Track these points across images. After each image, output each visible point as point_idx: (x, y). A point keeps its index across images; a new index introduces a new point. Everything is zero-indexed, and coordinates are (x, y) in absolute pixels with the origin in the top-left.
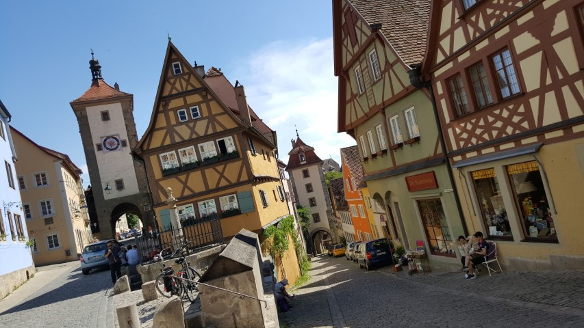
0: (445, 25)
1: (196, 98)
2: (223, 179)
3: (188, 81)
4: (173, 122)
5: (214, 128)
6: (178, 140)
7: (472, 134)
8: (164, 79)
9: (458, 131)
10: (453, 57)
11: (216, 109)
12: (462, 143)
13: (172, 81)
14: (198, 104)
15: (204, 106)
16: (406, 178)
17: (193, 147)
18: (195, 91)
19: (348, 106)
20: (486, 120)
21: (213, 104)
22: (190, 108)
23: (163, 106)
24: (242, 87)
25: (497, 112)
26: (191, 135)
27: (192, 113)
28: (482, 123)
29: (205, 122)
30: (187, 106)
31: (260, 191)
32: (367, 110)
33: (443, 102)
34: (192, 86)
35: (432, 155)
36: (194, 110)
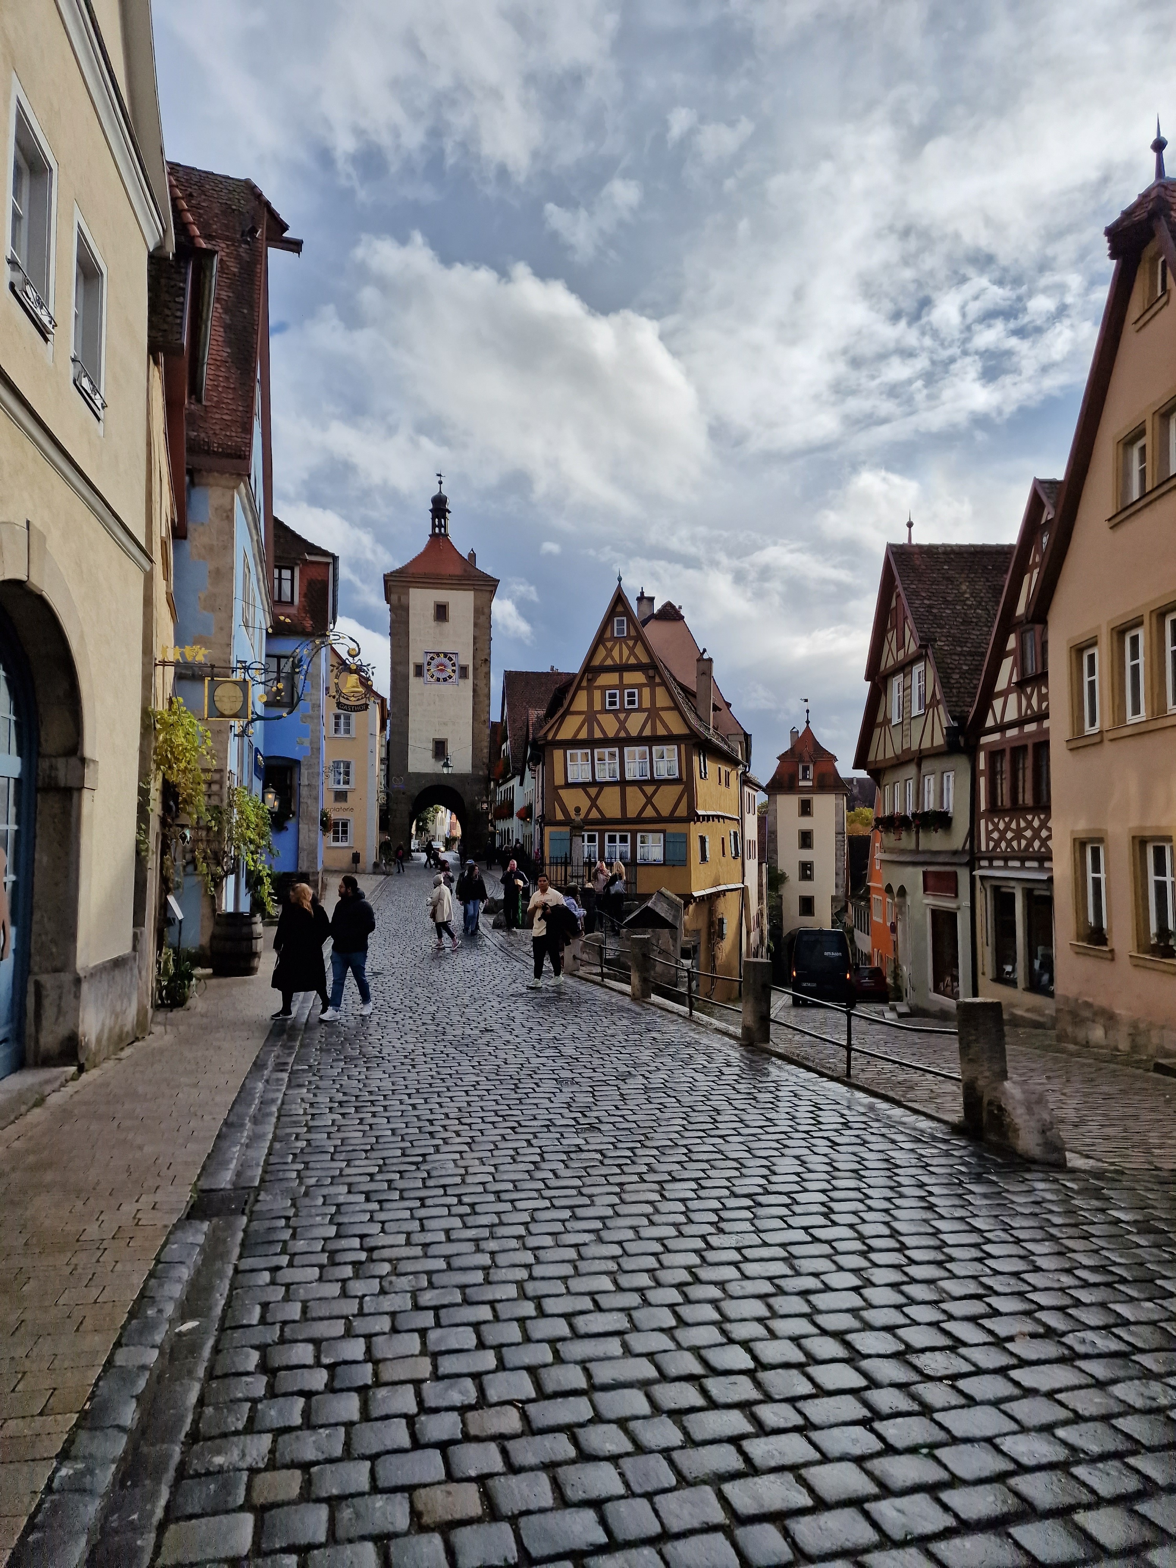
0: (1002, 684)
1: (638, 677)
2: (649, 806)
3: (632, 650)
4: (597, 707)
5: (654, 728)
6: (598, 734)
7: (1002, 837)
8: (600, 640)
9: (991, 827)
10: (1001, 728)
11: (662, 699)
12: (992, 844)
13: (609, 644)
14: (639, 686)
15: (646, 691)
16: (925, 873)
17: (616, 750)
18: (638, 667)
19: (877, 732)
20: (1018, 824)
21: (660, 691)
22: (626, 691)
23: (588, 680)
24: (710, 660)
25: (1030, 817)
26: (618, 732)
27: (626, 699)
28: (1014, 825)
29: (642, 716)
30: (621, 687)
31: (701, 837)
32: (899, 752)
33: (982, 781)
34: (636, 657)
35: (960, 848)
36: (631, 695)
